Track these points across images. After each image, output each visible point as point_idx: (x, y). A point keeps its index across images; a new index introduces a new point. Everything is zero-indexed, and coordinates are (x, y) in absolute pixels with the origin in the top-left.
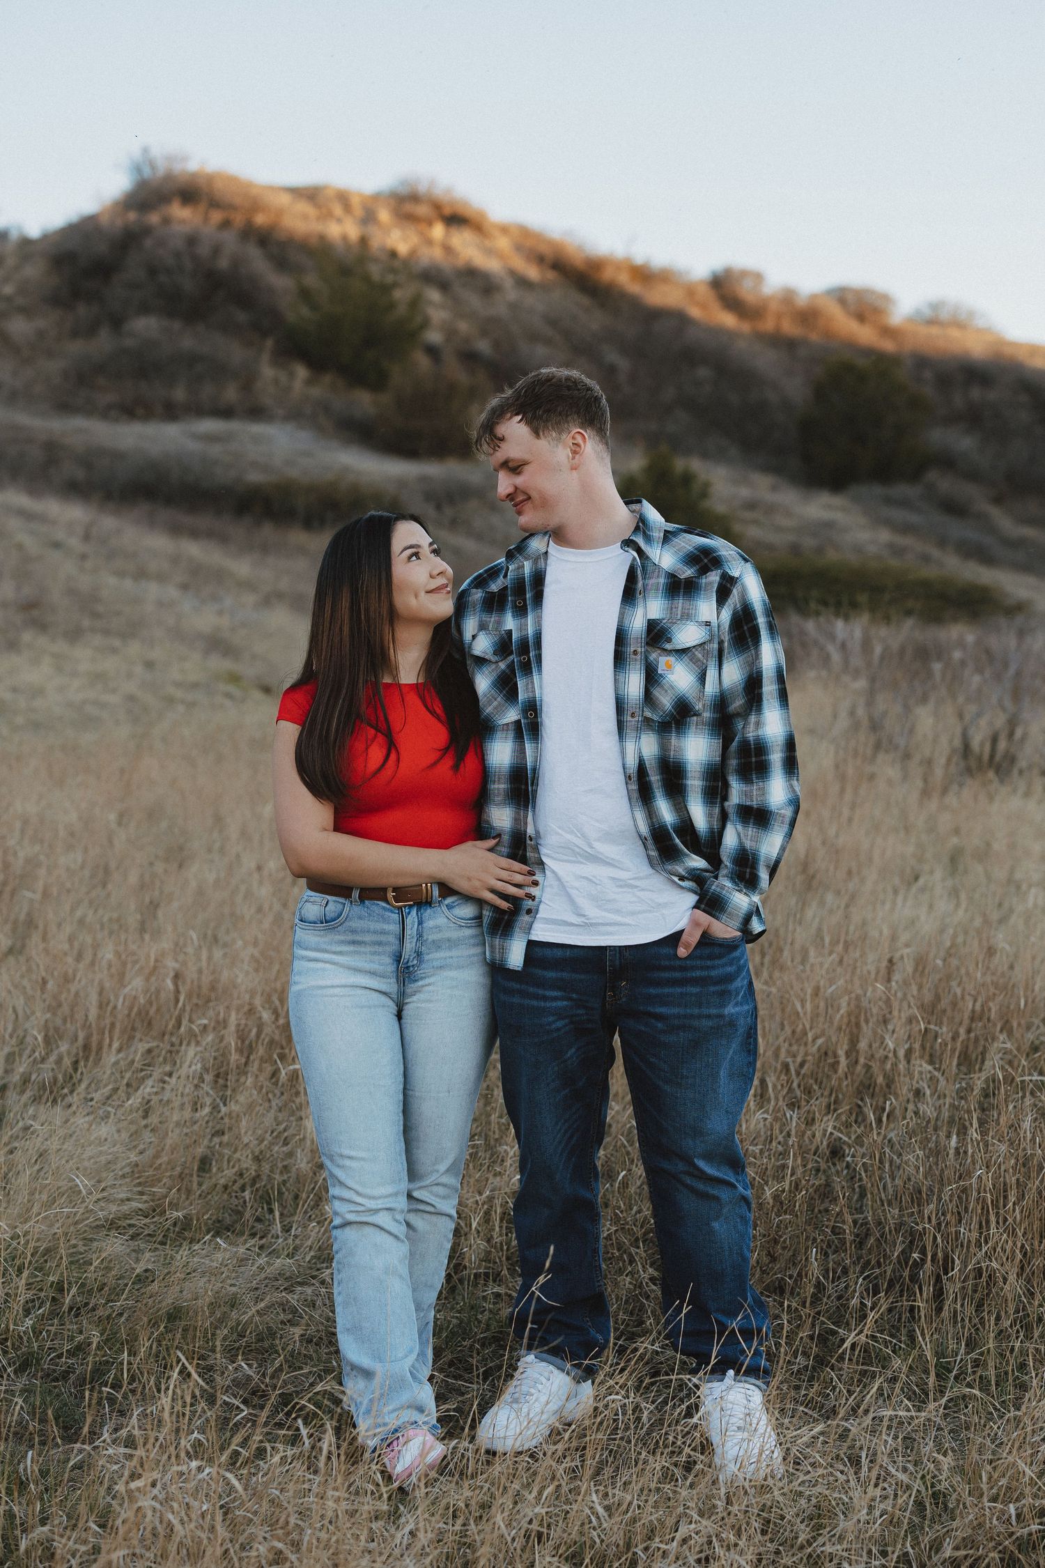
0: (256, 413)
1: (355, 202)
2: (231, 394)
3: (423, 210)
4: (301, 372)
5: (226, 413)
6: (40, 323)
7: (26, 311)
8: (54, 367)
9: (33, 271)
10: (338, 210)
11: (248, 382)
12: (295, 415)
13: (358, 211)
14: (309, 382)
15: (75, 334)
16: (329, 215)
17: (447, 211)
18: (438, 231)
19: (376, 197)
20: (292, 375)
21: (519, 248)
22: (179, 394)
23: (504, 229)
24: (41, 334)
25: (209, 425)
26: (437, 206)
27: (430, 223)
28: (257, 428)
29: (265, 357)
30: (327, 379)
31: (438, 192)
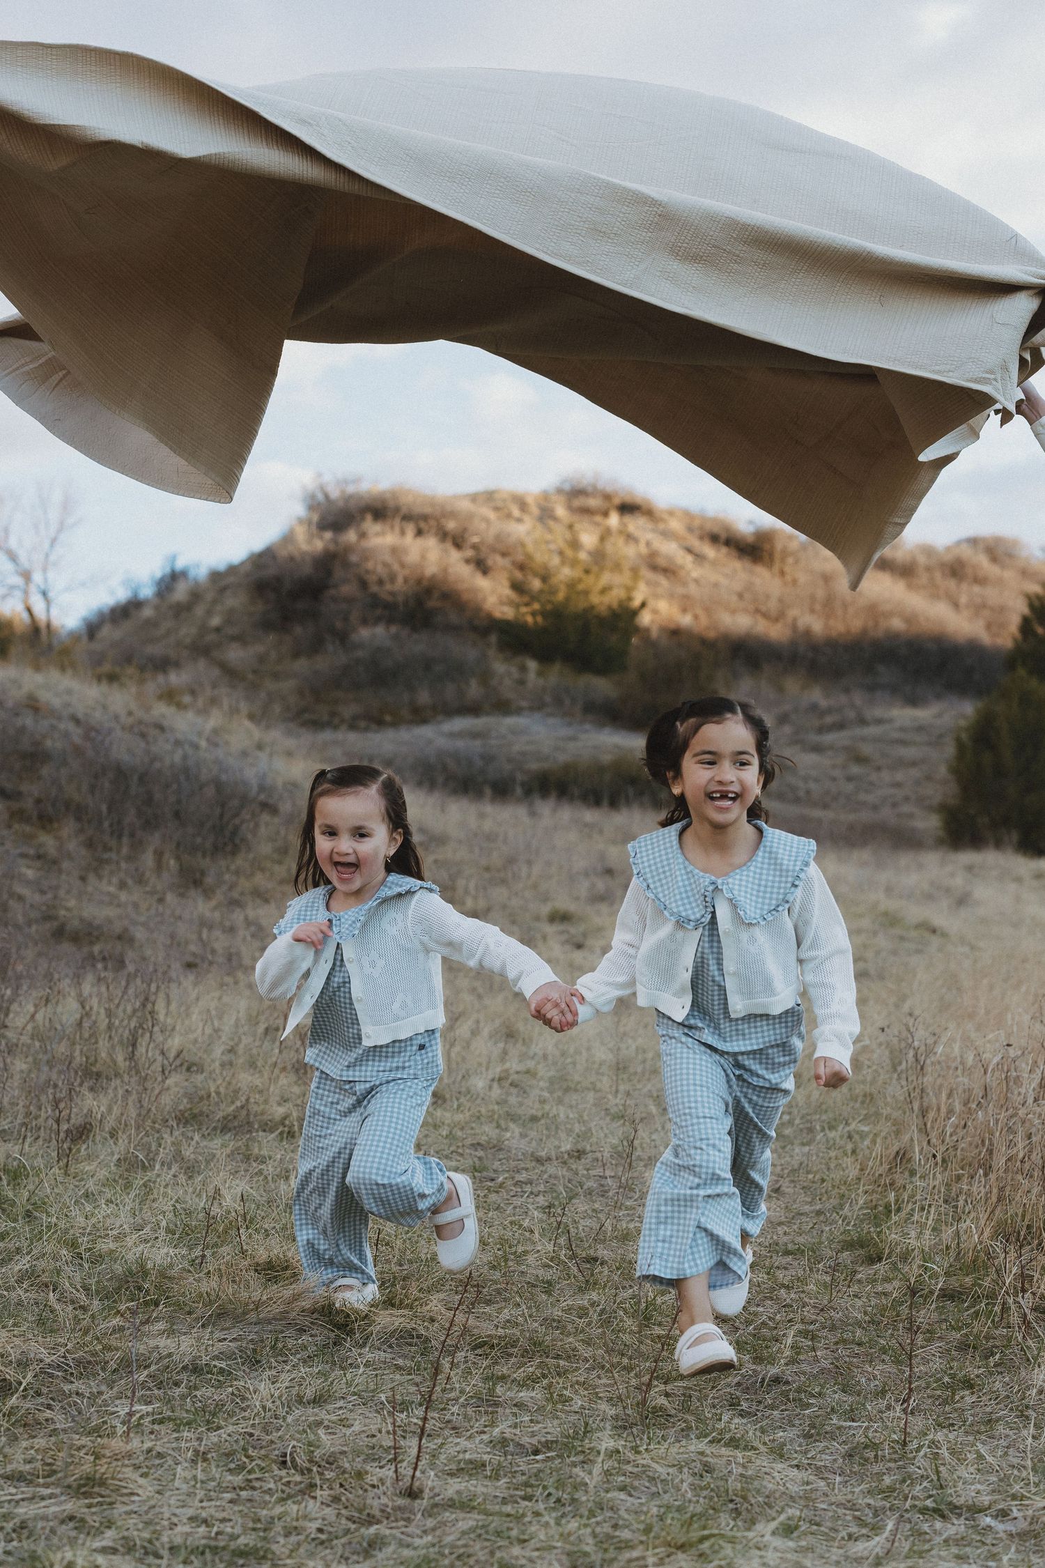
0: (503, 707)
1: (530, 500)
2: (474, 690)
3: (593, 502)
4: (532, 665)
5: (473, 710)
6: (260, 648)
7: (240, 639)
8: (288, 685)
9: (234, 601)
10: (516, 512)
11: (485, 677)
12: (538, 706)
13: (535, 511)
14: (540, 674)
15: (296, 655)
16: (509, 516)
17: (617, 501)
18: (614, 520)
19: (545, 496)
20: (523, 669)
21: (690, 529)
22: (424, 697)
23: (671, 513)
24: (262, 659)
25: (460, 723)
26: (607, 497)
27: (606, 514)
28: (510, 721)
29: (492, 652)
30: (557, 667)
31: (604, 484)
